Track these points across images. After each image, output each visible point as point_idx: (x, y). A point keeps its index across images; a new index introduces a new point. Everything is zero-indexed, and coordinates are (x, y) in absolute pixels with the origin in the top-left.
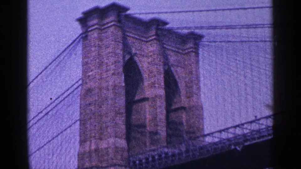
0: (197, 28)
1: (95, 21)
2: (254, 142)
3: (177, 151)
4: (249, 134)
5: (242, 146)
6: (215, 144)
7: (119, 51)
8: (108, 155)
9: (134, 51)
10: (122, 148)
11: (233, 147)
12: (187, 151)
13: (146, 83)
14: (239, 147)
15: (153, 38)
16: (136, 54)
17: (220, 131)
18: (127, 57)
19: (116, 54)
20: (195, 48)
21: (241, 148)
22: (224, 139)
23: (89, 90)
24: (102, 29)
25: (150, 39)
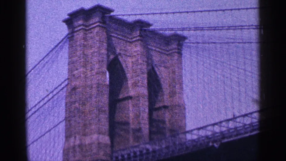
0: (179, 29)
1: (80, 22)
2: (232, 139)
3: (157, 148)
4: (226, 132)
5: (219, 143)
6: (193, 141)
7: (104, 51)
8: (92, 151)
9: (118, 51)
10: (105, 144)
11: (211, 144)
12: (167, 147)
13: (130, 82)
14: (217, 144)
15: (138, 38)
16: (120, 54)
17: (199, 129)
18: (112, 57)
19: (100, 54)
20: (178, 49)
21: (219, 145)
22: (203, 137)
23: (74, 89)
24: (87, 29)
25: (134, 39)
